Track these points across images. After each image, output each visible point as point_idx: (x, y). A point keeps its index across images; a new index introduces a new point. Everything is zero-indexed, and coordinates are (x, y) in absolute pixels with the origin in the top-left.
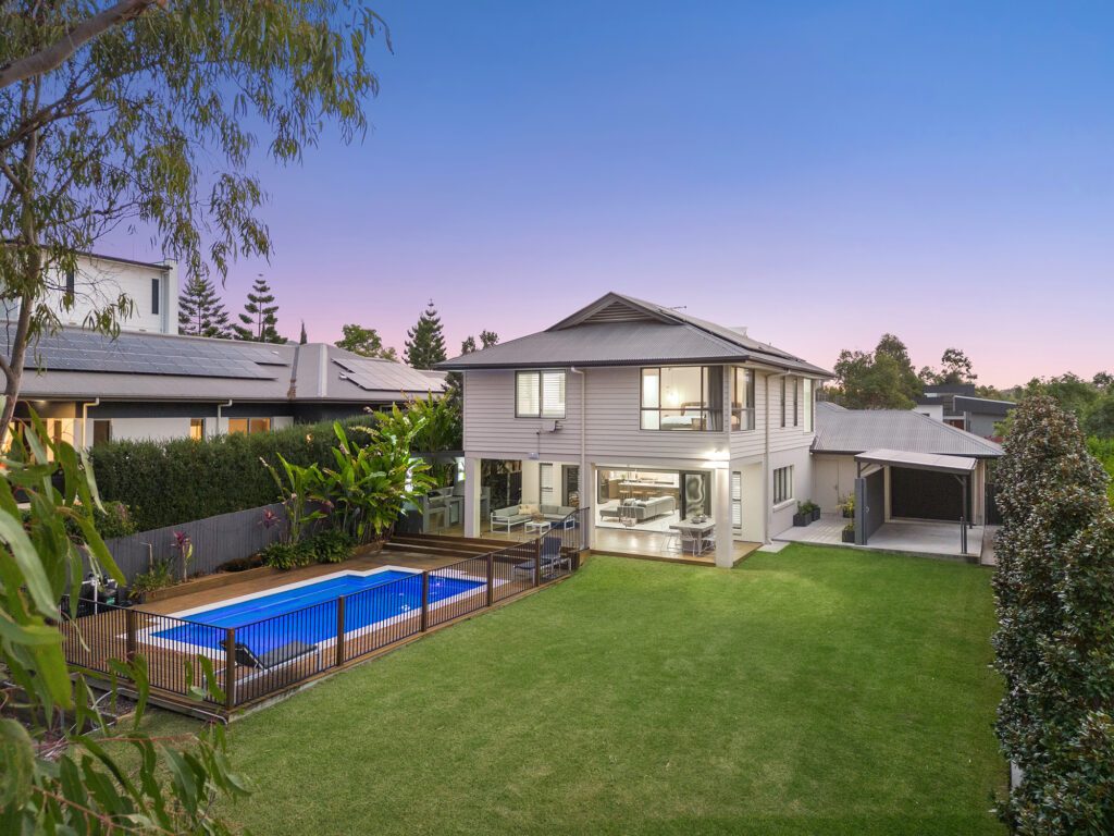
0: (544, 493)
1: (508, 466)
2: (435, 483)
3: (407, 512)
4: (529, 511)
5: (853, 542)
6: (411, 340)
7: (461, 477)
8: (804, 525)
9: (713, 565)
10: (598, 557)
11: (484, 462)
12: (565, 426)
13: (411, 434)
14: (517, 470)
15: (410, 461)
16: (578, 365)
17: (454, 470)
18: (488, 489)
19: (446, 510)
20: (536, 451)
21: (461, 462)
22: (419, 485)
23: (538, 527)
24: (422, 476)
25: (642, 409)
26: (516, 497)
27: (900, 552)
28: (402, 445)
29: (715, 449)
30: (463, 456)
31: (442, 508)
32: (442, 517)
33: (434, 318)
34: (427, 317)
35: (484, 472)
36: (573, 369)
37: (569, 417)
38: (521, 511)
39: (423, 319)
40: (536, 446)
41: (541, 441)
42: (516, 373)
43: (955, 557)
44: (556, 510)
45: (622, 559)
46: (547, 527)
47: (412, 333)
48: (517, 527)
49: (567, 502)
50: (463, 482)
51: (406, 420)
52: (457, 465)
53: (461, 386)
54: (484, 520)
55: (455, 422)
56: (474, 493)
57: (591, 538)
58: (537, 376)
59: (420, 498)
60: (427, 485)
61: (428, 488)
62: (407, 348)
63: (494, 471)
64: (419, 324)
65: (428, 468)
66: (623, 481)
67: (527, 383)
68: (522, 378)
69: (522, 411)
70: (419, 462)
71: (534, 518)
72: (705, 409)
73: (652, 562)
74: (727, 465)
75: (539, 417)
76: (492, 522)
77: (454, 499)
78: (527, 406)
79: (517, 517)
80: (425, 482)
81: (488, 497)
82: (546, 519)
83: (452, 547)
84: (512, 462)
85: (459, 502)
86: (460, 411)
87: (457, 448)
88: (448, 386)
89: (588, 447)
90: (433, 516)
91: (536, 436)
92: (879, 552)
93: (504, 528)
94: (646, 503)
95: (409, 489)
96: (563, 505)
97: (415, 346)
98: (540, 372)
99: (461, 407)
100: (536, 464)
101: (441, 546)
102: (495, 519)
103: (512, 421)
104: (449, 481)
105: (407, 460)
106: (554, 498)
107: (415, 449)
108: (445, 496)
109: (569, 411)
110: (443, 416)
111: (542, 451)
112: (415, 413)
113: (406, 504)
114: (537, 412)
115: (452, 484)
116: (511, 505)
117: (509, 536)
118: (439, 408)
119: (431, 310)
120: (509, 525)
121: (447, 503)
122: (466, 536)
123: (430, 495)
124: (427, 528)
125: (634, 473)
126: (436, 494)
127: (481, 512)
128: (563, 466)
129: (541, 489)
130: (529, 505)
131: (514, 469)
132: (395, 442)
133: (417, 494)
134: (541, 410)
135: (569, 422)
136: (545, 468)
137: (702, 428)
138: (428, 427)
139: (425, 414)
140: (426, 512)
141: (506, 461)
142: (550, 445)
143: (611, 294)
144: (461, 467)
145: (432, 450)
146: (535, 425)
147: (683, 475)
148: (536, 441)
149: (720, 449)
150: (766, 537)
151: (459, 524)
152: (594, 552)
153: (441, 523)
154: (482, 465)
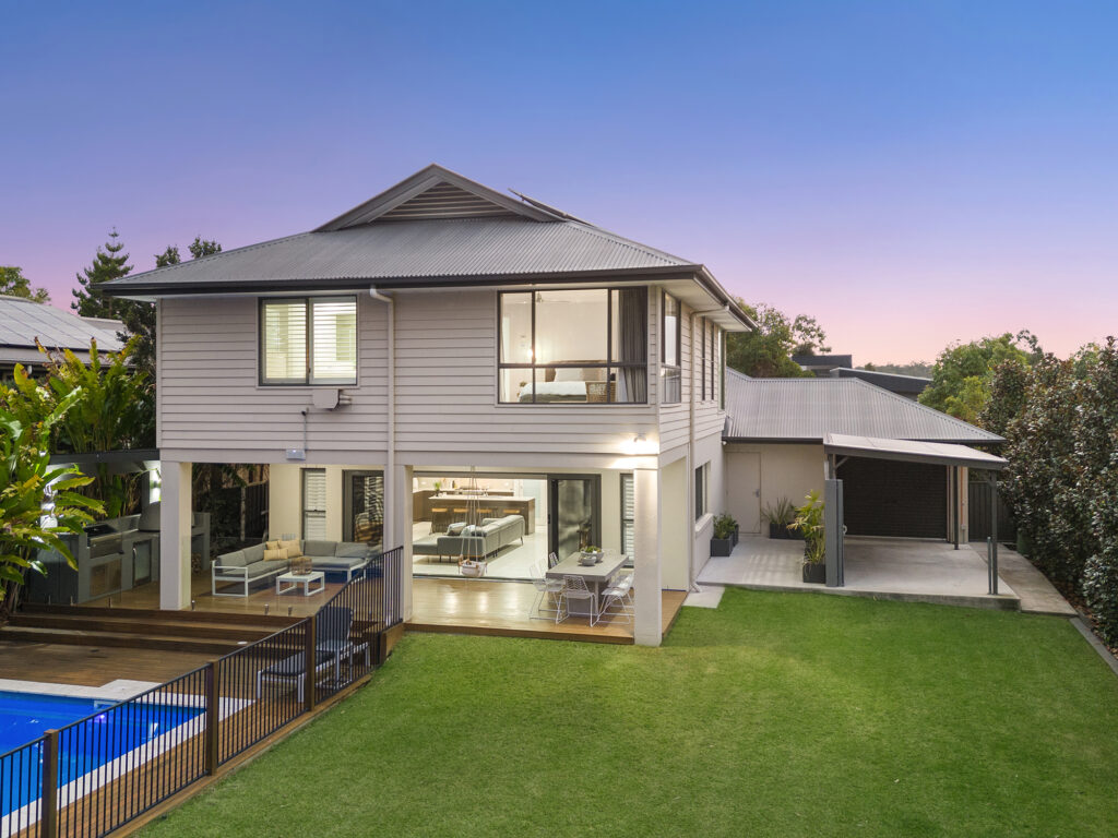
0: (309, 521)
1: (242, 474)
2: (100, 509)
3: (45, 566)
4: (283, 553)
5: (823, 581)
6: (81, 288)
7: (155, 496)
8: (727, 554)
9: (630, 641)
10: (420, 637)
11: (198, 468)
12: (355, 400)
13: (52, 419)
14: (257, 482)
15: (50, 470)
16: (381, 283)
17: (143, 484)
18: (206, 516)
19: (126, 560)
20: (301, 446)
21: (154, 470)
22: (69, 514)
23: (301, 584)
24: (74, 498)
25: (501, 366)
26: (258, 530)
27: (897, 596)
28: (32, 438)
29: (633, 436)
30: (157, 458)
31: (116, 556)
32: (119, 573)
33: (118, 255)
34: (108, 254)
35: (197, 484)
36: (373, 291)
37: (364, 382)
38: (269, 554)
39: (102, 257)
40: (300, 436)
41: (311, 428)
42: (262, 302)
43: (982, 600)
44: (332, 549)
45: (467, 638)
46: (318, 581)
47: (85, 277)
48: (264, 586)
49: (351, 533)
50: (158, 505)
51: (43, 393)
52: (147, 474)
53: (154, 336)
54: (199, 572)
55: (143, 397)
56: (178, 524)
57: (405, 602)
58: (301, 308)
59: (72, 539)
60: (83, 515)
61: (87, 520)
62: (76, 300)
63: (216, 483)
64: (95, 264)
65: (87, 482)
66: (437, 492)
67: (282, 322)
68: (272, 312)
69: (274, 370)
70: (71, 472)
71: (290, 565)
72: (615, 365)
73: (521, 642)
74: (653, 463)
75: (307, 383)
76: (214, 578)
77: (141, 538)
78: (283, 363)
79: (259, 566)
80: (83, 509)
81: (206, 528)
82: (317, 567)
83: (134, 629)
84: (250, 467)
85: (149, 542)
86: (151, 379)
87: (148, 445)
88: (129, 334)
89: (400, 437)
90: (99, 570)
91: (301, 418)
92: (865, 598)
93: (236, 587)
94: (486, 529)
95: (49, 523)
96: (344, 540)
97: (88, 296)
98: (307, 301)
99: (154, 371)
100: (296, 469)
101: (114, 628)
102: (219, 572)
103: (253, 391)
104: (132, 504)
105: (43, 470)
106: (329, 528)
107: (61, 447)
108: (124, 531)
109: (365, 372)
110: (118, 388)
111: (311, 446)
112: (62, 382)
113: (42, 554)
114: (300, 373)
115: (138, 510)
116: (247, 544)
117: (246, 603)
118: (110, 373)
119: (114, 243)
120: (247, 581)
121: (127, 547)
122: (164, 607)
123: (91, 532)
124: (85, 595)
125: (450, 480)
126: (107, 530)
127: (194, 558)
128: (344, 472)
129: (304, 513)
130: (283, 543)
131: (251, 479)
132: (18, 433)
133: (66, 531)
134: (309, 370)
135: (364, 391)
136: (311, 477)
137: (608, 398)
138: (89, 405)
139: (83, 382)
140: (82, 565)
141: (237, 465)
142: (325, 435)
143: (433, 166)
144: (154, 478)
145: (98, 447)
146: (300, 399)
147: (554, 482)
148: (301, 427)
149: (641, 436)
150: (691, 580)
151: (150, 583)
152: (412, 628)
153: (116, 583)
154: (195, 475)
